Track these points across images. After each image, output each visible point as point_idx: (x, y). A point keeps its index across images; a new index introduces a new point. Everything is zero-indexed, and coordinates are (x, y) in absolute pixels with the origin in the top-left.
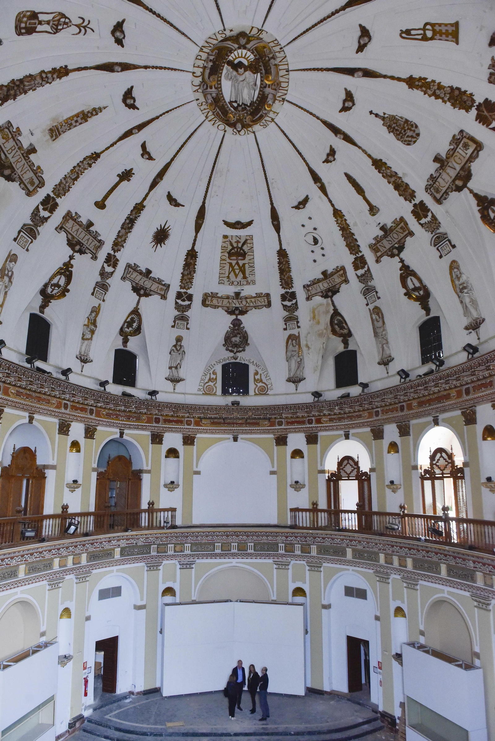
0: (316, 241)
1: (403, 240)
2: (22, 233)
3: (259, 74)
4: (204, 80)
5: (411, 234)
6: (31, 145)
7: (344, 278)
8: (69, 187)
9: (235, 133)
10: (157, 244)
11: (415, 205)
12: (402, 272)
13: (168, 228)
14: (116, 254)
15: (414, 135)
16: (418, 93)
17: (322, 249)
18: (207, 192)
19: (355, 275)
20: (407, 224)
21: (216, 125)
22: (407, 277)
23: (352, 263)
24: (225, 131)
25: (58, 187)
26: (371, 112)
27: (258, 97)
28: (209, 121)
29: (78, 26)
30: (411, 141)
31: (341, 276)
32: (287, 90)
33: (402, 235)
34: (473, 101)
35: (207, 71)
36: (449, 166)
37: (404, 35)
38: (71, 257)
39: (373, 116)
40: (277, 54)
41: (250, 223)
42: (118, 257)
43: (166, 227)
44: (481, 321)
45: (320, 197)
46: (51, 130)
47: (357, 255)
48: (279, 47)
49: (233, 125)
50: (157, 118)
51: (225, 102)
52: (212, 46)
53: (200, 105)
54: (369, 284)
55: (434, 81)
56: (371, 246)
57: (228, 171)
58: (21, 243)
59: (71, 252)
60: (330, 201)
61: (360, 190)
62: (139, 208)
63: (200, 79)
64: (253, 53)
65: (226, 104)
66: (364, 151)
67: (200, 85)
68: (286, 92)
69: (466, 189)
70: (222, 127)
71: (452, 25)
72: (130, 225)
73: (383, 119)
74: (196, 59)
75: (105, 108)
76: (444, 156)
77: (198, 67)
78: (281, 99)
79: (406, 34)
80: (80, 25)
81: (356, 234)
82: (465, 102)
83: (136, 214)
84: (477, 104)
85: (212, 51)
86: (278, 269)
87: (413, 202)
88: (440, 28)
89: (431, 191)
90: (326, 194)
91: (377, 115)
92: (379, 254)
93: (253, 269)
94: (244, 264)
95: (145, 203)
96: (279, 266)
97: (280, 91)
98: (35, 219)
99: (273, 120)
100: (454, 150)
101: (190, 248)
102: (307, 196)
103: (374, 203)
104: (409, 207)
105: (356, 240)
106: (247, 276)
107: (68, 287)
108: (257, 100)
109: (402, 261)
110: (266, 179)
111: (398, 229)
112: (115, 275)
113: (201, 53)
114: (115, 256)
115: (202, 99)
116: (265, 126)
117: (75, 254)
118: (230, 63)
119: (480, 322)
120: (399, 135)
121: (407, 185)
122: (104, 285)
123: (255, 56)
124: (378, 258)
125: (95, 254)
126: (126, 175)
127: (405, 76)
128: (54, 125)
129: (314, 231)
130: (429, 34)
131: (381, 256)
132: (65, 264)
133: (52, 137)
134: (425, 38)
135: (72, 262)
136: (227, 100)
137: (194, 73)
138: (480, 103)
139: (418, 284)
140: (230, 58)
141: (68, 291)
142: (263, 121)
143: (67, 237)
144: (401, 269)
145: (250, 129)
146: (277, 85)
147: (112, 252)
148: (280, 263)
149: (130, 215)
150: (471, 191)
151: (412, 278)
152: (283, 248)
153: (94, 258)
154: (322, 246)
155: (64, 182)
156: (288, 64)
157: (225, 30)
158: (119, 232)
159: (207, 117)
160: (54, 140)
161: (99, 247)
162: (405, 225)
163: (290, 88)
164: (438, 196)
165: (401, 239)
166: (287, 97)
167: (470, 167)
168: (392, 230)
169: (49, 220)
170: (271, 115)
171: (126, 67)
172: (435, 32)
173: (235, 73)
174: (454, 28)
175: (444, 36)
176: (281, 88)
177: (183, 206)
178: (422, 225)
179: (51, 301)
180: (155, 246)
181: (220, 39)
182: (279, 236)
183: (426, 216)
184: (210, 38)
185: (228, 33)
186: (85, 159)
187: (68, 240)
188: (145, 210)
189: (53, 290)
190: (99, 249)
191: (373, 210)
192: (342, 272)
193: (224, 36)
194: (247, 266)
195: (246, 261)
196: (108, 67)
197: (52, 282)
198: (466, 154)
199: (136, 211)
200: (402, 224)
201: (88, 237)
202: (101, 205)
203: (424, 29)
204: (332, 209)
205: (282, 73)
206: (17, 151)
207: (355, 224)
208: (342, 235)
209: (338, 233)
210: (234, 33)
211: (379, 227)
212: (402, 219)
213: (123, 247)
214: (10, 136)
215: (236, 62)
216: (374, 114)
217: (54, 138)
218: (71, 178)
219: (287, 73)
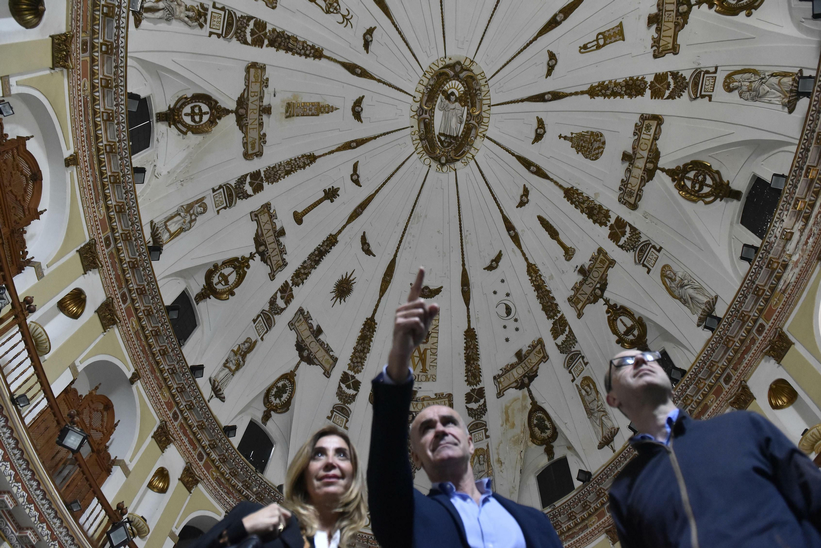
0: (508, 311)
1: (604, 277)
2: (222, 190)
3: (466, 107)
4: (421, 107)
5: (612, 263)
6: (269, 105)
7: (542, 355)
8: (279, 178)
9: (438, 170)
10: (337, 296)
11: (611, 227)
12: (609, 315)
13: (353, 280)
14: (293, 287)
15: (601, 145)
16: (599, 100)
17: (516, 320)
18: (401, 242)
19: (555, 345)
20: (606, 253)
21: (423, 158)
22: (616, 320)
23: (551, 331)
24: (430, 166)
25: (271, 169)
26: (560, 137)
27: (463, 131)
28: (418, 154)
29: (344, 16)
30: (598, 154)
31: (539, 352)
32: (488, 126)
33: (603, 270)
34: (646, 83)
35: (426, 98)
36: (638, 158)
37: (582, 50)
38: (252, 256)
39: (562, 139)
40: (482, 88)
41: (438, 291)
42: (294, 292)
43: (351, 278)
44: (714, 300)
45: (513, 251)
46: (289, 105)
47: (555, 317)
48: (485, 80)
49: (437, 159)
50: (375, 138)
51: (434, 134)
52: (433, 72)
53: (413, 133)
54: (573, 349)
55: (610, 82)
56: (570, 300)
57: (426, 216)
58: (217, 199)
59: (254, 251)
60: (524, 255)
61: (553, 233)
62: (332, 241)
63: (418, 105)
64: (463, 85)
65: (435, 137)
66: (556, 183)
67: (416, 111)
68: (486, 128)
69: (658, 171)
70: (428, 161)
71: (617, 27)
72: (317, 258)
73: (571, 139)
74: (419, 83)
75: (337, 109)
76: (630, 151)
77: (419, 92)
78: (482, 135)
79: (584, 48)
80: (345, 16)
81: (553, 292)
82: (639, 86)
83: (327, 246)
84: (649, 83)
85: (432, 77)
86: (464, 358)
87: (609, 224)
88: (609, 33)
89: (624, 199)
90: (519, 246)
91: (565, 138)
92: (579, 306)
93: (435, 357)
94: (426, 350)
95: (339, 238)
96: (465, 354)
97: (482, 126)
98: (239, 186)
99: (473, 157)
100: (638, 140)
101: (370, 316)
102: (501, 251)
103: (568, 244)
104: (605, 231)
105: (553, 298)
106: (428, 368)
107: (235, 290)
108: (462, 134)
109: (607, 302)
110: (461, 231)
111: (597, 265)
112: (284, 313)
113: (424, 79)
114: (291, 290)
115: (416, 128)
116: (466, 164)
117: (257, 255)
118: (444, 92)
119: (713, 302)
120: (586, 151)
121: (600, 207)
122: (270, 318)
123: (465, 87)
124: (579, 311)
125: (274, 272)
126: (331, 194)
127: (586, 88)
128: (293, 102)
129: (507, 298)
130: (601, 42)
131: (583, 307)
132: (243, 258)
133: (287, 112)
134: (599, 47)
135: (251, 262)
136: (437, 133)
137: (415, 97)
138: (651, 82)
139: (629, 323)
140: (445, 87)
141: (233, 294)
142: (465, 158)
143: (257, 230)
144: (608, 312)
145: (452, 166)
146: (480, 119)
147: (290, 283)
148: (466, 348)
149: (322, 246)
150: (663, 170)
151: (623, 318)
152: (472, 328)
153: (272, 277)
154: (516, 317)
155: (277, 167)
156: (490, 99)
157: (445, 58)
158: (305, 262)
159: (416, 149)
160: (287, 117)
161: (280, 267)
162: (604, 256)
163: (490, 125)
164: (632, 200)
165: (603, 274)
166: (488, 134)
167: (656, 144)
168: (590, 270)
169: (249, 199)
170: (472, 151)
171: (364, 74)
172: (605, 38)
173: (447, 102)
174: (619, 28)
175: (613, 38)
176: (482, 123)
177: (374, 256)
178: (621, 247)
179: (211, 296)
180: (335, 299)
181: (441, 66)
182: (468, 309)
183: (624, 234)
184: (433, 63)
185: (448, 62)
186: (303, 156)
187: (257, 234)
188: (337, 246)
189: (220, 282)
190: (279, 269)
191: (569, 253)
192: (539, 347)
193: (444, 63)
194: (428, 352)
195: (428, 346)
196: (352, 68)
197: (223, 271)
198: (650, 135)
199: (328, 242)
200: (601, 257)
201: (274, 246)
202: (298, 218)
203: (597, 40)
204: (526, 264)
205: (485, 108)
206: (257, 100)
207: (551, 277)
208: (537, 296)
209: (532, 294)
210: (452, 62)
211: (576, 272)
212: (600, 251)
213: (303, 283)
214: (260, 80)
215: (449, 92)
216: (562, 137)
217: (288, 114)
218: (285, 168)
219: (489, 108)
